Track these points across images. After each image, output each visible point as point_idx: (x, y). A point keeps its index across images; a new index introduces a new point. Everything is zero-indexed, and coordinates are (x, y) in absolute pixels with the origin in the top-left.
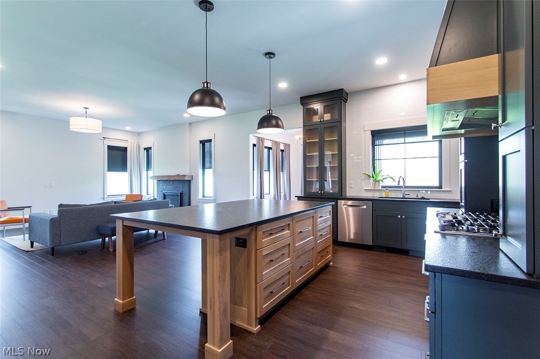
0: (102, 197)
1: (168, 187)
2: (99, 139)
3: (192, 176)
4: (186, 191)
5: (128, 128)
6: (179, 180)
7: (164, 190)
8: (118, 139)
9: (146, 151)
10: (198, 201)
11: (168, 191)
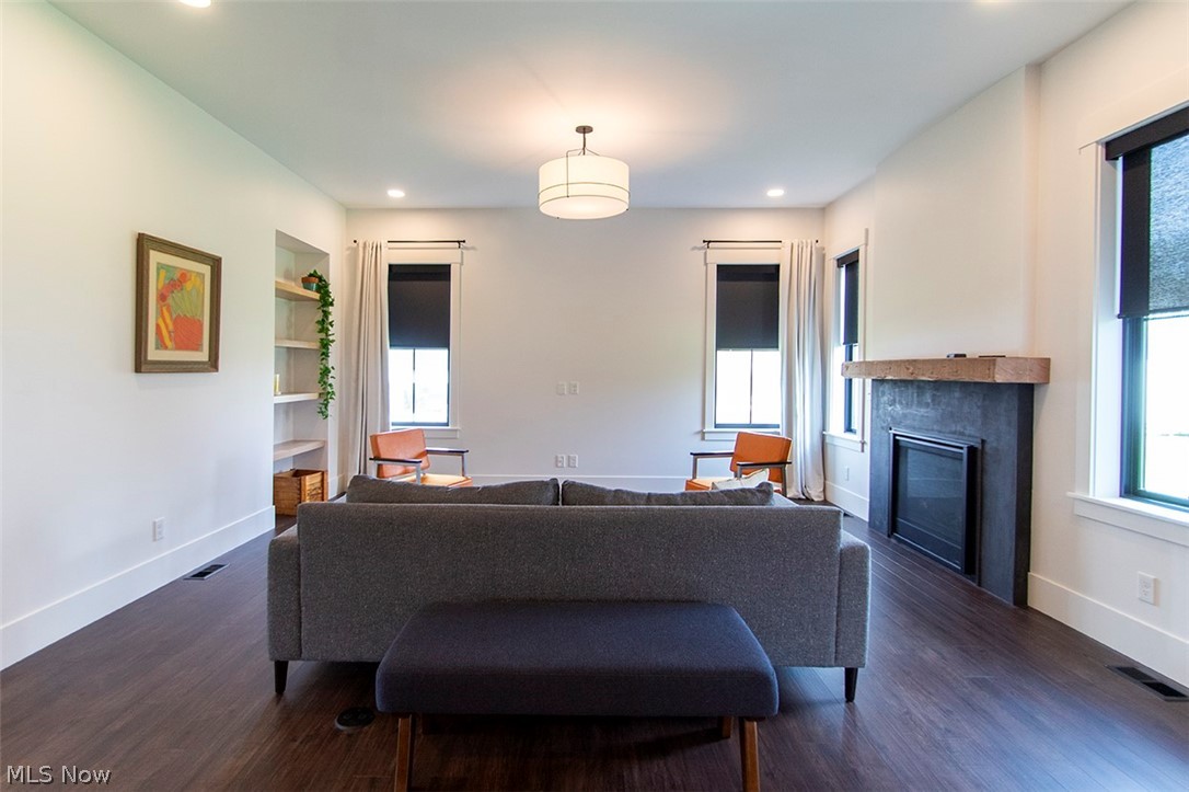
0: (699, 428)
1: (914, 410)
2: (694, 248)
3: (1047, 361)
4: (1002, 440)
5: (775, 193)
6: (964, 385)
7: (898, 424)
8: (749, 241)
9: (843, 270)
10: (1081, 510)
11: (914, 429)
